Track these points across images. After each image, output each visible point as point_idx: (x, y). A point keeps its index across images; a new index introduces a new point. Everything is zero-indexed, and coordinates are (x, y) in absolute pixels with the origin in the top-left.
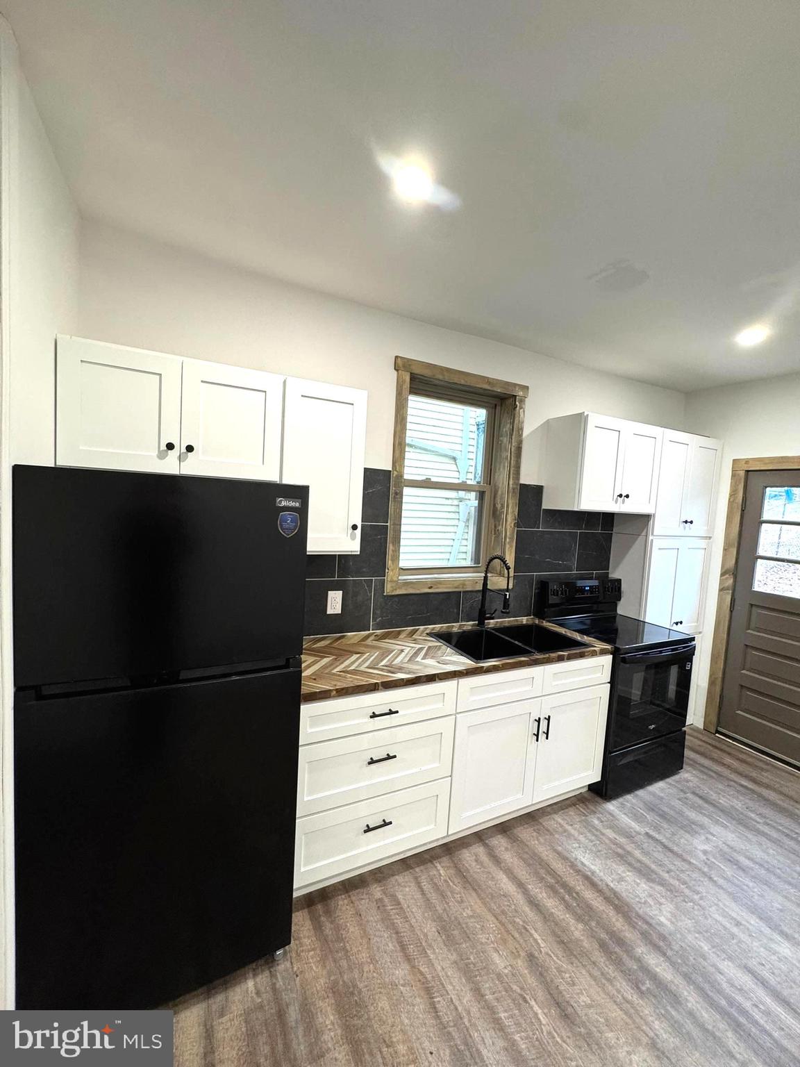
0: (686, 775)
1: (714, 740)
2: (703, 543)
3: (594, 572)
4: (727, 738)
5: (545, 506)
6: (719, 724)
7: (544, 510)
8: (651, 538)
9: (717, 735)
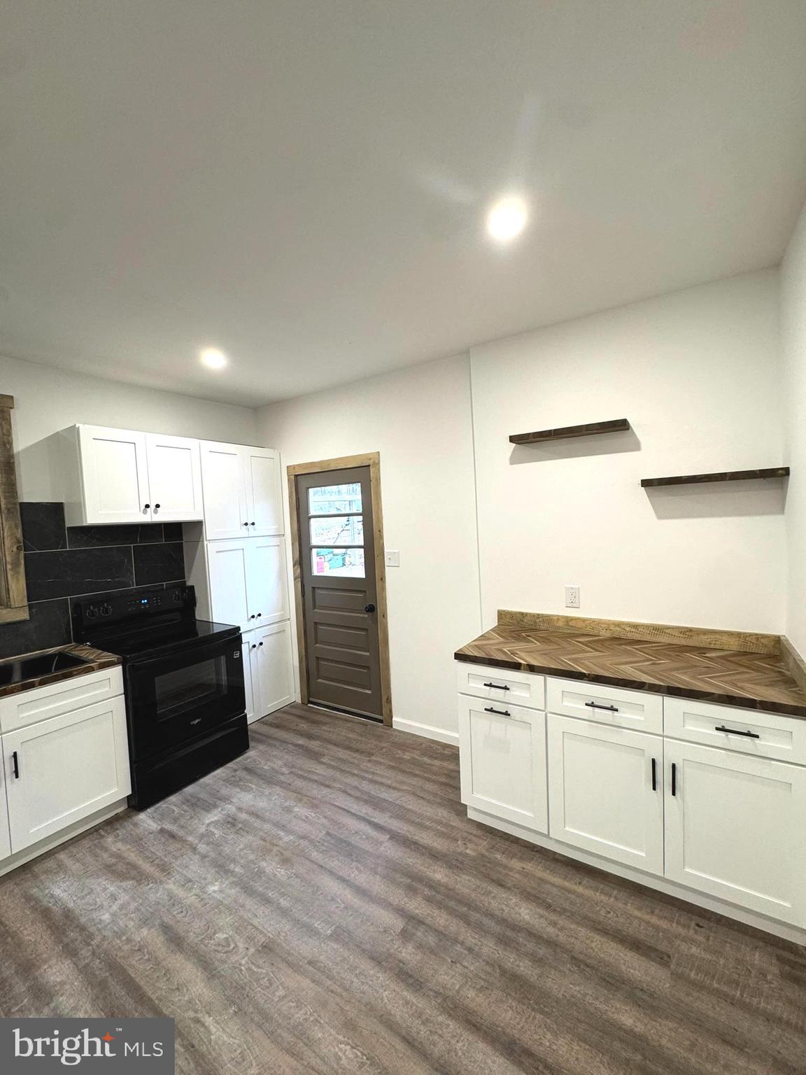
0: (251, 753)
1: (307, 711)
2: (275, 541)
3: (164, 583)
4: (318, 706)
5: (68, 524)
6: (309, 696)
7: (69, 528)
8: (205, 543)
9: (309, 705)
